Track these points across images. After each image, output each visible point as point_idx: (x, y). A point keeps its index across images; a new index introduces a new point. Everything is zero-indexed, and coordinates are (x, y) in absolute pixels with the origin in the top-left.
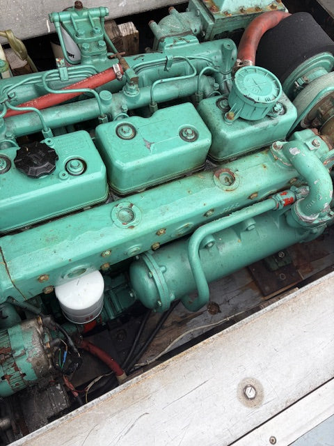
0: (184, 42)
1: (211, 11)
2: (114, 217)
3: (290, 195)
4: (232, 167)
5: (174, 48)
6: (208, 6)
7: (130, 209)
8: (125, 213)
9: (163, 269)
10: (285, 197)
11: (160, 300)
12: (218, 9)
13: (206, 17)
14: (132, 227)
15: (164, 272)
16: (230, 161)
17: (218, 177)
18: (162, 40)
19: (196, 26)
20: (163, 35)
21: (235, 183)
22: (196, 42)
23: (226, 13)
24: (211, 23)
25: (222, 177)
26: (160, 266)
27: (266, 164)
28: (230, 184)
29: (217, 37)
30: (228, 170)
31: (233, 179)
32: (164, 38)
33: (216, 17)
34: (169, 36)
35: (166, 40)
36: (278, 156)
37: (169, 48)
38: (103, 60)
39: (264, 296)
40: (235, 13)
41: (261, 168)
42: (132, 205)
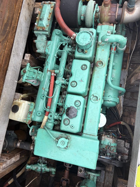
0: (49, 46)
1: (44, 30)
2: (94, 102)
3: (114, 47)
4: (97, 59)
5: (50, 50)
6: (41, 30)
7: (94, 96)
8: (94, 98)
9: (110, 96)
10: (113, 49)
11: (116, 102)
12: (45, 27)
13: (44, 33)
14: (100, 99)
15: (111, 97)
16: (94, 58)
17: (98, 66)
18: (45, 52)
19: (45, 38)
20: (44, 51)
21: (103, 62)
22: (51, 42)
23: (47, 26)
24: (47, 33)
25: (99, 65)
26: (109, 97)
27: (103, 49)
28: (102, 64)
29: (51, 33)
30: (98, 62)
31: (102, 62)
32: (45, 51)
33: (47, 30)
34: (45, 49)
35: (46, 51)
36: (103, 44)
37: (49, 52)
38: (43, 75)
39: (126, 69)
40: (48, 22)
41: (103, 52)
42: (93, 95)
